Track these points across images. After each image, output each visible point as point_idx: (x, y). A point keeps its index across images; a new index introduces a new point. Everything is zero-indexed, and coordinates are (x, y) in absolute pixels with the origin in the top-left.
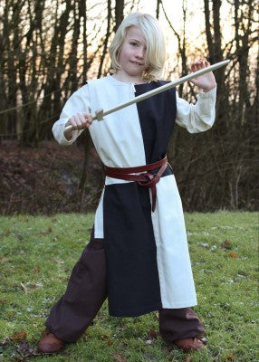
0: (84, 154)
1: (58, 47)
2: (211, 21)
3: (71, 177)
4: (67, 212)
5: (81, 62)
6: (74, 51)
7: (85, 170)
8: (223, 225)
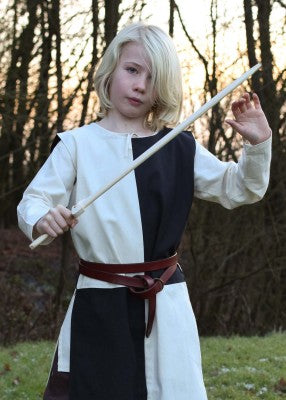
0: (61, 249)
1: (18, 82)
2: (256, 35)
3: (40, 285)
4: (34, 339)
5: (54, 105)
6: (43, 88)
7: (62, 274)
8: (278, 355)
